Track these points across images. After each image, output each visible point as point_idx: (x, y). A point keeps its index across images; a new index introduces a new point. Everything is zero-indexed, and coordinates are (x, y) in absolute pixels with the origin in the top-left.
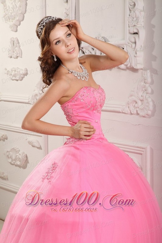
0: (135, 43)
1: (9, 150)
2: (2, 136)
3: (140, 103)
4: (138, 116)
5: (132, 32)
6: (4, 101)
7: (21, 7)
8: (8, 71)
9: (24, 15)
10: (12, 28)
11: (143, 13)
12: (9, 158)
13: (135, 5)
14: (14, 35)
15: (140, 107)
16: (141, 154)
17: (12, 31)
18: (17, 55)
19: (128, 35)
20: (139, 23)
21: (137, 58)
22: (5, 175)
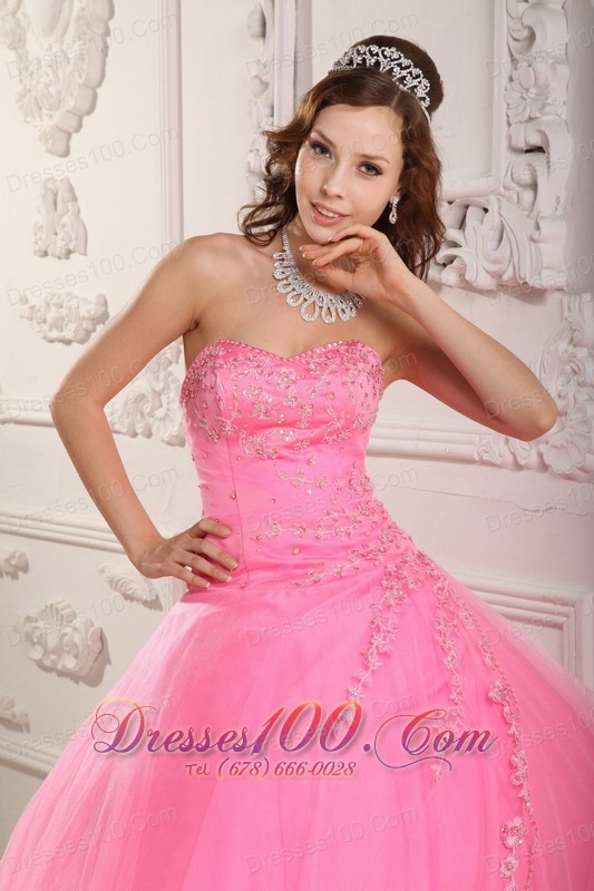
0: (534, 186)
1: (33, 613)
2: (8, 560)
4: (543, 476)
5: (522, 145)
7: (83, 60)
8: (33, 307)
9: (98, 90)
10: (51, 141)
11: (564, 70)
12: (34, 643)
13: (532, 37)
16: (559, 626)
17: (50, 151)
18: (67, 244)
19: (506, 157)
20: (548, 109)
21: (541, 245)
22: (19, 709)
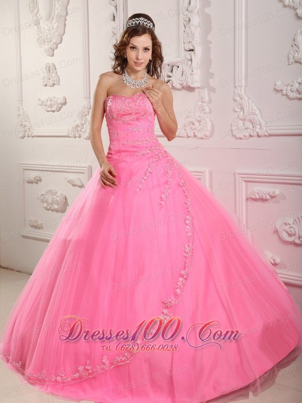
0: (191, 60)
1: (43, 193)
2: (35, 178)
3: (197, 124)
4: (195, 139)
5: (188, 49)
6: (38, 137)
7: (58, 28)
8: (42, 101)
9: (63, 37)
10: (48, 52)
11: (198, 29)
12: (44, 202)
13: (190, 20)
14: (50, 60)
15: (198, 129)
17: (48, 55)
18: (53, 82)
19: (184, 52)
20: (194, 39)
21: (193, 76)
22: (39, 222)
